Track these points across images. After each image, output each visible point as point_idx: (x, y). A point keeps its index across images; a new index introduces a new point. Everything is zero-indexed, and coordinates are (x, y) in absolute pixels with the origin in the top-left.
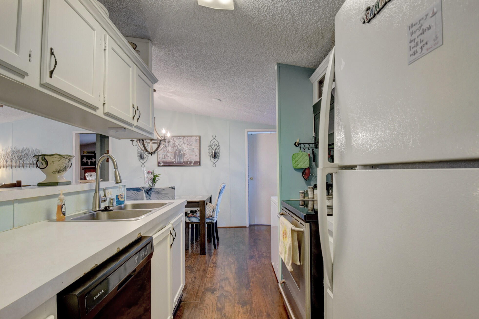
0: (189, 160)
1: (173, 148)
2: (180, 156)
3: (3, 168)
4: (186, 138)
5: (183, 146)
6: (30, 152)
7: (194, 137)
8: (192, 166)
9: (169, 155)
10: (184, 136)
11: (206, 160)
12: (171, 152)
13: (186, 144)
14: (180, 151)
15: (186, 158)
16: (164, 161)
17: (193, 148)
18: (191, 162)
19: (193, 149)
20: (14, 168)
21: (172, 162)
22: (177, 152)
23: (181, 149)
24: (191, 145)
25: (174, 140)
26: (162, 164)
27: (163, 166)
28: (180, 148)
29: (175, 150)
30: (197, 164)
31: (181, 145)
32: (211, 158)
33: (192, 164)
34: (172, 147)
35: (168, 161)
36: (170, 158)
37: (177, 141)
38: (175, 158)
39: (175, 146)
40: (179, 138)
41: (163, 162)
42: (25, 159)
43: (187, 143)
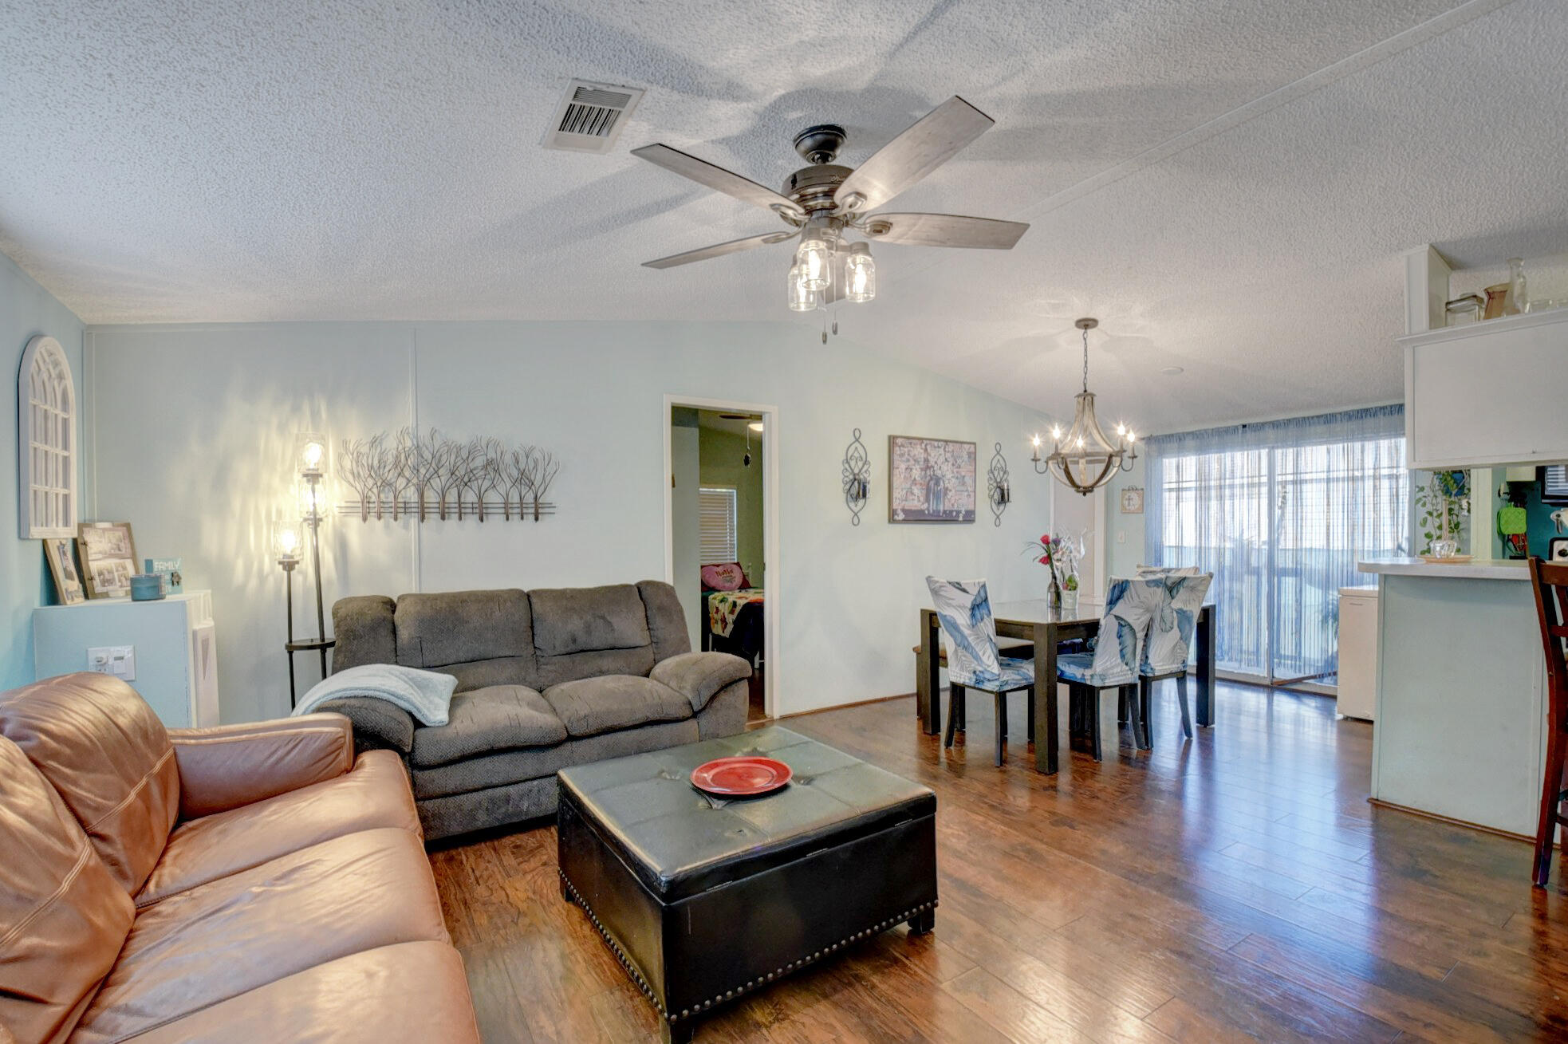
0: (955, 508)
1: (923, 473)
2: (937, 496)
3: (379, 518)
4: (951, 447)
5: (944, 467)
6: (508, 458)
7: (965, 446)
8: (961, 522)
9: (916, 491)
10: (946, 442)
11: (984, 509)
12: (921, 484)
13: (950, 464)
14: (937, 481)
15: (949, 500)
16: (906, 508)
17: (963, 474)
18: (958, 512)
19: (964, 477)
20: (433, 518)
21: (921, 512)
22: (932, 483)
23: (940, 476)
24: (959, 467)
25: (926, 450)
26: (901, 516)
27: (905, 521)
28: (939, 473)
29: (928, 478)
30: (969, 518)
31: (939, 462)
32: (993, 504)
33: (961, 519)
34: (922, 470)
35: (913, 508)
36: (917, 502)
37: (933, 455)
38: (927, 500)
39: (928, 467)
40: (936, 444)
41: (903, 510)
42: (487, 483)
43: (951, 460)
